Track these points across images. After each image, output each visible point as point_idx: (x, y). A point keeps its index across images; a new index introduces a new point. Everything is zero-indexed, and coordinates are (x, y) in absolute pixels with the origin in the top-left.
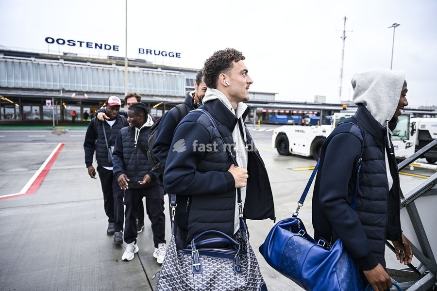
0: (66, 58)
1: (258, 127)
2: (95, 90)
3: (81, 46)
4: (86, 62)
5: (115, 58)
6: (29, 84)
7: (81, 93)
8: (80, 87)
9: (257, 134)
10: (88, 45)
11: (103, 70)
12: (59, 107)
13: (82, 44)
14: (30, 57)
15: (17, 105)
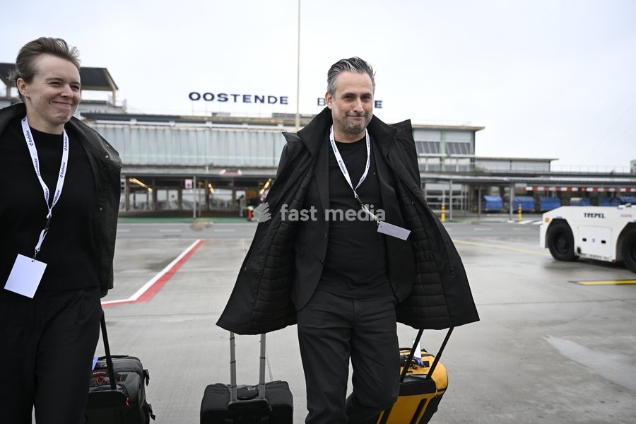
0: (214, 119)
1: (518, 217)
2: (253, 164)
3: (235, 100)
4: (241, 123)
5: (282, 115)
6: (166, 159)
7: (235, 169)
8: (232, 160)
9: (515, 229)
10: (245, 98)
11: (265, 133)
12: (203, 192)
13: (238, 98)
14: (168, 121)
15: (150, 190)
